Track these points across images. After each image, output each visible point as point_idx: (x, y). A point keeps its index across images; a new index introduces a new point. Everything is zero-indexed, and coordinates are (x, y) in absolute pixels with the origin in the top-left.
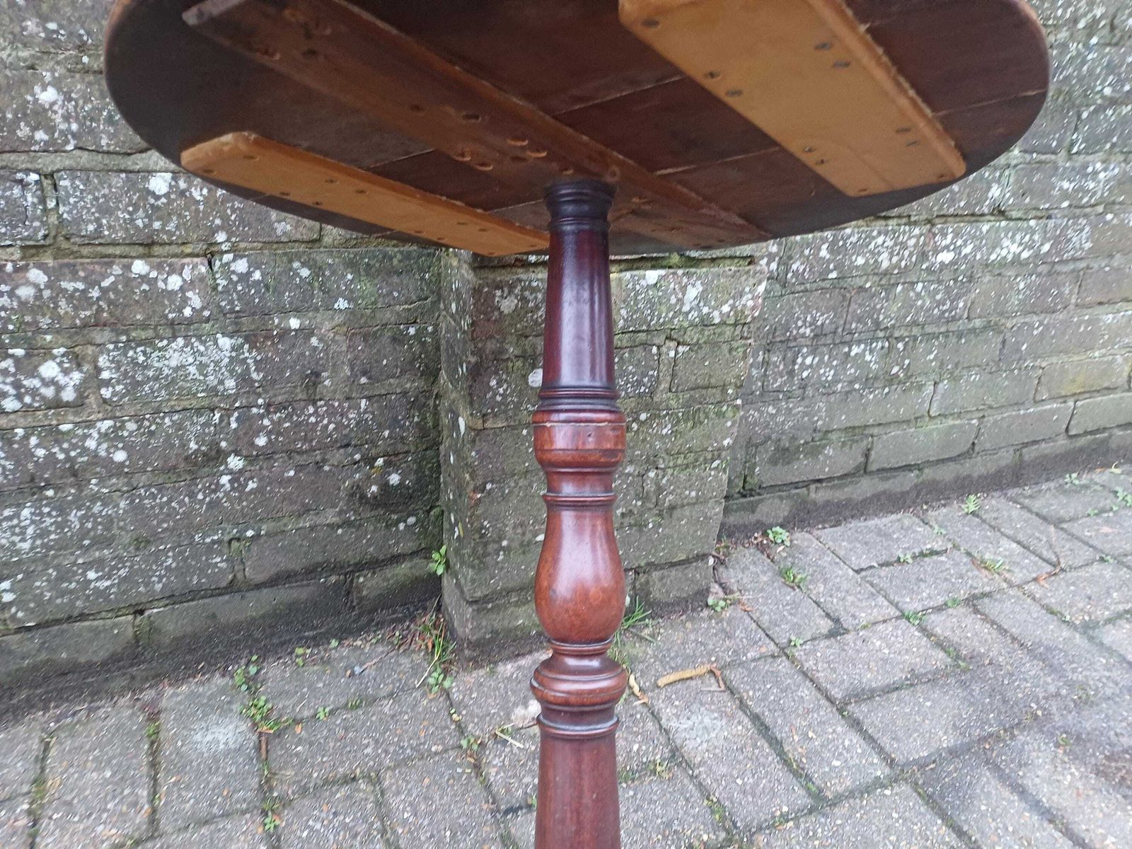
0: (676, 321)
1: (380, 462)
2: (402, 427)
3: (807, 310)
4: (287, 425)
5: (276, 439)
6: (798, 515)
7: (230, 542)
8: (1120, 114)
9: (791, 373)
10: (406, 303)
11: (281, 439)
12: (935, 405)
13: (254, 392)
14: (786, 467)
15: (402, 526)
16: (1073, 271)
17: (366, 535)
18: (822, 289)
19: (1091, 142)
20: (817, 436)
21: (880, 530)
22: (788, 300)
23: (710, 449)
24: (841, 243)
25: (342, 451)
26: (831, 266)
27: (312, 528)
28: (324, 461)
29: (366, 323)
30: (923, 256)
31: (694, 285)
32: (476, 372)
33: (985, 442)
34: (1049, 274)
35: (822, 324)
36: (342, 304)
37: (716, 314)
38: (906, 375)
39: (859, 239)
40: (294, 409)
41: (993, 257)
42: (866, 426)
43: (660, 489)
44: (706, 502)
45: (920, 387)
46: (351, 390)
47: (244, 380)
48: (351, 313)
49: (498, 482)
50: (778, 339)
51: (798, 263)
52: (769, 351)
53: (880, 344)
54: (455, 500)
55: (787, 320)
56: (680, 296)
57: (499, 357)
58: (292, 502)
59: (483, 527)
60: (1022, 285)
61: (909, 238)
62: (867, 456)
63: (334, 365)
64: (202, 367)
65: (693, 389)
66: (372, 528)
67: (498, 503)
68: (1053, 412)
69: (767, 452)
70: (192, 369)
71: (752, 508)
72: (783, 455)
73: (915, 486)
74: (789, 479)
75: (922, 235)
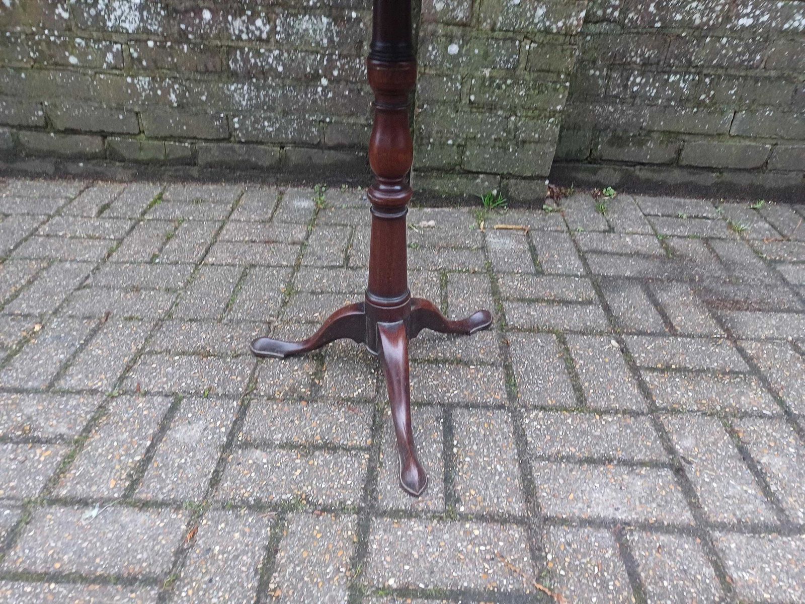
0: (530, 27)
3: (638, 46)
4: (347, 67)
5: (342, 73)
7: (319, 122)
9: (626, 87)
12: (734, 127)
13: (335, 47)
14: (620, 149)
18: (650, 33)
20: (643, 132)
22: (625, 37)
23: (548, 110)
24: (664, 4)
26: (657, 18)
27: (354, 124)
30: (727, 19)
31: (541, 7)
33: (775, 163)
35: (649, 57)
37: (554, 26)
38: (711, 102)
39: (678, 2)
41: (786, 26)
42: (679, 133)
44: (545, 143)
45: (722, 112)
47: (331, 40)
50: (618, 63)
51: (633, 14)
52: (611, 70)
53: (691, 77)
55: (624, 51)
56: (533, 12)
58: (347, 108)
61: (717, 5)
62: (678, 154)
64: (315, 31)
65: (539, 71)
69: (606, 136)
70: (311, 31)
71: (595, 172)
72: (618, 141)
73: (716, 184)
74: (621, 157)
75: (726, 3)
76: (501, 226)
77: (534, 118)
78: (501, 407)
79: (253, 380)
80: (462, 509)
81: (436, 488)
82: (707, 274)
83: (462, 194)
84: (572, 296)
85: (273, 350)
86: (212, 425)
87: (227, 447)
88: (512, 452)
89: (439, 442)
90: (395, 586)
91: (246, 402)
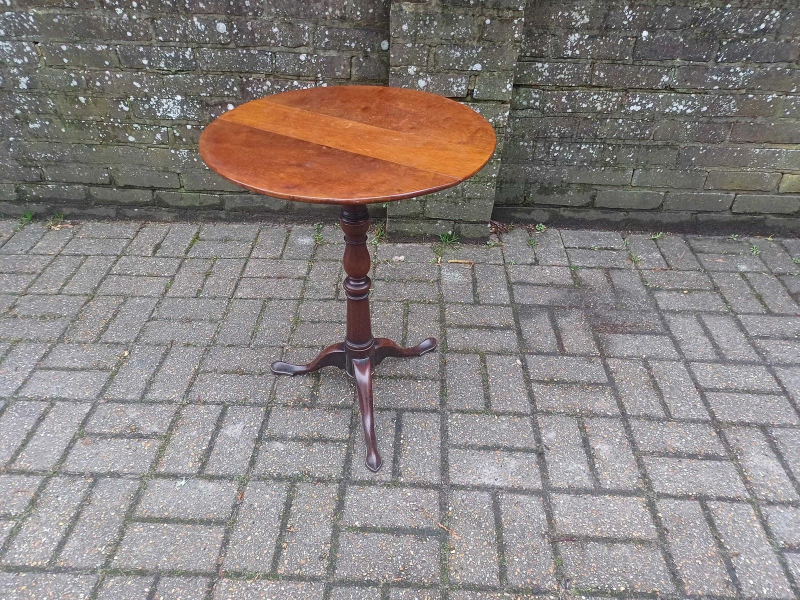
3: (556, 125)
6: (554, 221)
8: (751, 43)
9: (548, 153)
12: (634, 180)
14: (546, 197)
16: (727, 122)
18: (563, 116)
19: (731, 57)
20: (564, 185)
22: (546, 119)
23: (487, 177)
24: (573, 97)
26: (568, 106)
30: (622, 106)
33: (669, 205)
34: (708, 123)
35: (564, 132)
38: (614, 163)
39: (583, 96)
41: (667, 110)
42: (592, 184)
44: (485, 199)
45: (624, 170)
50: (541, 137)
51: (550, 104)
52: (536, 141)
53: (598, 146)
55: (545, 128)
60: (689, 127)
61: (612, 97)
62: (593, 199)
68: (719, 197)
69: (536, 187)
71: (529, 212)
72: (545, 190)
73: (624, 220)
74: (549, 202)
75: (619, 96)
76: (453, 261)
77: (476, 182)
78: (435, 411)
79: (273, 392)
80: (402, 480)
81: (388, 466)
82: (601, 302)
83: (426, 234)
84: (496, 323)
85: (285, 370)
86: (248, 425)
87: (258, 440)
88: (437, 443)
89: (392, 436)
90: (359, 526)
91: (269, 408)
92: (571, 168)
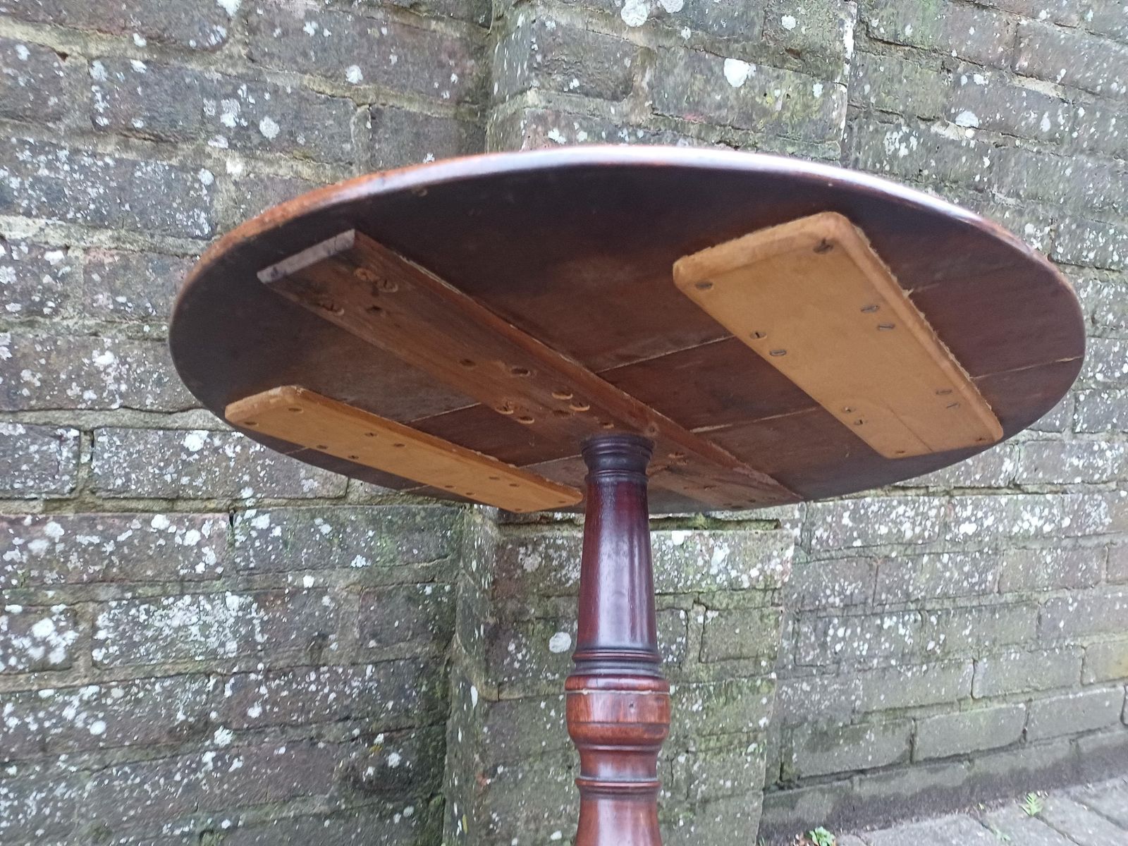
0: (703, 584)
1: (380, 738)
2: (408, 698)
3: (835, 579)
4: (285, 693)
5: (271, 709)
6: (843, 813)
7: (201, 835)
8: (1115, 398)
9: (823, 646)
10: (425, 561)
11: (276, 710)
12: (977, 685)
13: (256, 656)
14: (825, 755)
15: (397, 818)
16: (1098, 546)
17: (356, 828)
18: (848, 557)
19: (1092, 422)
20: (857, 718)
21: (935, 833)
22: (814, 567)
23: (745, 730)
24: (862, 512)
25: (340, 725)
26: (855, 534)
28: (320, 736)
29: (382, 581)
30: (946, 527)
31: (721, 547)
32: (495, 635)
33: (1036, 730)
34: (1074, 548)
35: (852, 594)
36: (359, 561)
37: (745, 577)
38: (943, 651)
39: (880, 508)
40: (294, 675)
41: (1015, 529)
42: (907, 708)
43: (691, 778)
44: (743, 794)
45: (959, 665)
46: (358, 655)
47: (247, 642)
48: (368, 571)
49: (511, 765)
50: (808, 608)
51: (821, 530)
52: (798, 620)
53: (912, 617)
54: (460, 787)
55: (814, 588)
56: (707, 558)
57: (519, 618)
58: (278, 786)
59: (491, 821)
60: (1049, 559)
61: (930, 508)
62: (912, 743)
63: (343, 627)
65: (724, 659)
66: (363, 819)
67: (510, 791)
68: (1104, 697)
69: (803, 735)
70: (194, 630)
71: (792, 804)
72: (822, 739)
73: (967, 781)
74: (829, 768)
75: (942, 505)
92: (869, 676)
